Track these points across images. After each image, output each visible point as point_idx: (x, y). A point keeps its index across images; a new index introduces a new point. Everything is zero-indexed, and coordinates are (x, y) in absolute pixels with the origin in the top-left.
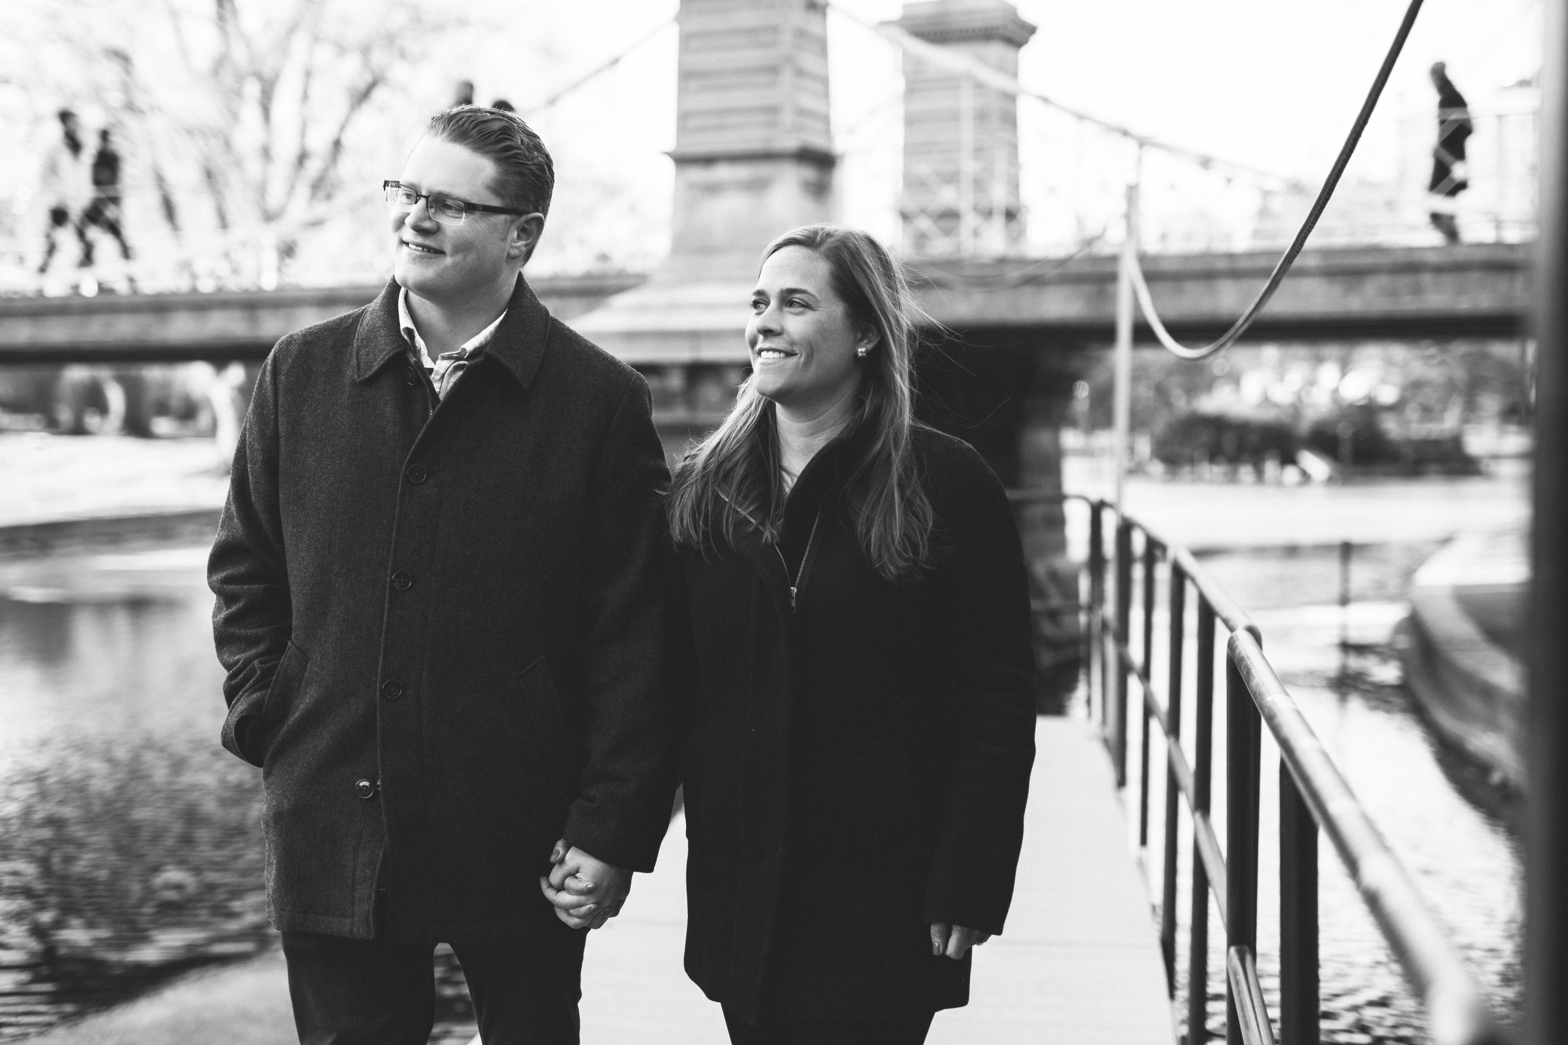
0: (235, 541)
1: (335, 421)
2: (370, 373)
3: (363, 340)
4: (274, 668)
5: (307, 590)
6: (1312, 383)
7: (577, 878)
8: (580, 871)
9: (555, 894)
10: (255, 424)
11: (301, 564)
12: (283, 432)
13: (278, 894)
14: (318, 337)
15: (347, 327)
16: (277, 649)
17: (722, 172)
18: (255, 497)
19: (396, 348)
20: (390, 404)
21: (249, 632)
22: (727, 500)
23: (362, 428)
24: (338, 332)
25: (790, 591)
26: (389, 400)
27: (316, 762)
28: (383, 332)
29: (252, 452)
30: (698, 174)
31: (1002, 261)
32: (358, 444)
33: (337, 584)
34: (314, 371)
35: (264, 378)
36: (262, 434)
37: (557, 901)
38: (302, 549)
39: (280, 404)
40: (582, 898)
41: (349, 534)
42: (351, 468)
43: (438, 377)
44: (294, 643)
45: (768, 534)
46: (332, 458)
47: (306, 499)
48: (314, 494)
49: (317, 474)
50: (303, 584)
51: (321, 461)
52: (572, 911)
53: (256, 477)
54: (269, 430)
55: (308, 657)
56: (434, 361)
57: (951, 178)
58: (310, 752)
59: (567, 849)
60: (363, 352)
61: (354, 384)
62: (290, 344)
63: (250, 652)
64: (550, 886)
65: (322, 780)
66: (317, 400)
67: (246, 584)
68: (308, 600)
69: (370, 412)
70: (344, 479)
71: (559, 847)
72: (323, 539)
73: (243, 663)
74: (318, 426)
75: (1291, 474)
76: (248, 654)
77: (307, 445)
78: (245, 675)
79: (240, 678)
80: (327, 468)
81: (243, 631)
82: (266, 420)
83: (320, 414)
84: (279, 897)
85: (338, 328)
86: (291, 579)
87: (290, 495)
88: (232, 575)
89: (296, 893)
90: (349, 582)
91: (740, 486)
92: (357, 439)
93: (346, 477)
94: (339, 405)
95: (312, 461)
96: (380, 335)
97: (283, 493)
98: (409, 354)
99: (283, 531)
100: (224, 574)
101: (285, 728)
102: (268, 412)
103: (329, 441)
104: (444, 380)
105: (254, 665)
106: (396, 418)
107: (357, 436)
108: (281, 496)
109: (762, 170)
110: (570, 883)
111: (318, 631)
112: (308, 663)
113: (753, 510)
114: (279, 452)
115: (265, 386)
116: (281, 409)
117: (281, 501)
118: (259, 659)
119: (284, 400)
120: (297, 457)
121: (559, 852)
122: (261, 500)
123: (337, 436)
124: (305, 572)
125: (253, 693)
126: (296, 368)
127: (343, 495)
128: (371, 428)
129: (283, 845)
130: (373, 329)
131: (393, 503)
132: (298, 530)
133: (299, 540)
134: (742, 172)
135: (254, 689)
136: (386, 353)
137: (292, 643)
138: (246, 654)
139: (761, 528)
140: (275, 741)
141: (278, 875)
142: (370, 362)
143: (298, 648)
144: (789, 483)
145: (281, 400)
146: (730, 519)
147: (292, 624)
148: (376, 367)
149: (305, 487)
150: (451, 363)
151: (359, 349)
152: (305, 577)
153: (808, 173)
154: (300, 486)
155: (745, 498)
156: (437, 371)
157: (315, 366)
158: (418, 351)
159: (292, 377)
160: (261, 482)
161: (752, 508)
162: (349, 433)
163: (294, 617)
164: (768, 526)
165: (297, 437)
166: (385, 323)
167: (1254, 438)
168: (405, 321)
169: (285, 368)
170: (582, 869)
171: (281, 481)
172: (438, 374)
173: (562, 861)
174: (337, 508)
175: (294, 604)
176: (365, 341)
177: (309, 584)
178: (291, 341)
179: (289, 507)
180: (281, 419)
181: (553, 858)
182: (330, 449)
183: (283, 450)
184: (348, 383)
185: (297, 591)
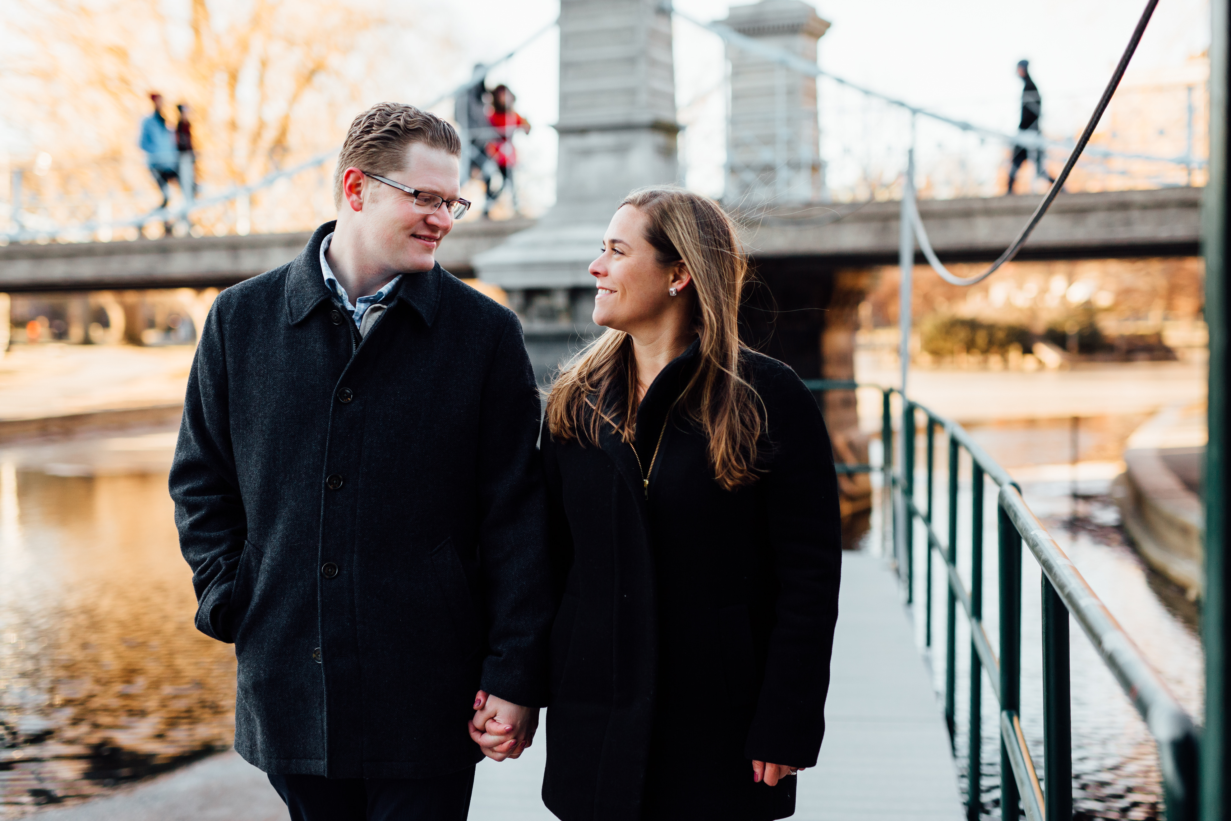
0: (194, 460)
1: (274, 359)
2: (302, 317)
3: (292, 291)
4: (236, 563)
5: (257, 497)
6: (1044, 291)
7: (495, 721)
8: (497, 715)
9: (479, 737)
10: (206, 365)
11: (251, 477)
12: (231, 370)
13: (264, 745)
14: (253, 291)
15: (275, 281)
16: (236, 547)
17: (594, 140)
18: (210, 423)
19: (322, 296)
20: (320, 341)
21: (213, 534)
22: (594, 408)
23: (297, 363)
24: (269, 286)
25: (644, 482)
26: (318, 338)
27: (280, 638)
28: (309, 284)
29: (205, 387)
30: (575, 142)
31: (809, 205)
32: (294, 376)
33: (282, 491)
34: (253, 319)
35: (210, 326)
36: (212, 372)
37: (483, 742)
38: (252, 465)
39: (226, 347)
40: (502, 738)
41: (291, 450)
42: (290, 396)
43: (357, 318)
44: (249, 542)
45: (627, 434)
46: (274, 389)
47: (253, 424)
48: (259, 419)
49: (261, 403)
50: (253, 493)
51: (264, 392)
52: (495, 748)
53: (209, 408)
54: (218, 369)
55: (262, 552)
56: (355, 306)
57: (769, 141)
58: (274, 630)
59: (486, 698)
60: (293, 301)
61: (289, 327)
62: (230, 297)
63: (215, 551)
64: (477, 730)
65: (287, 651)
66: (258, 343)
67: (206, 496)
68: (258, 506)
69: (303, 349)
70: (285, 405)
71: (480, 695)
72: (269, 455)
73: (209, 561)
74: (260, 364)
75: (1029, 361)
76: (213, 553)
77: (252, 380)
78: (212, 570)
79: (209, 573)
80: (269, 397)
81: (207, 534)
82: (215, 361)
83: (261, 354)
84: (266, 747)
85: (268, 283)
86: (243, 490)
87: (239, 422)
88: (193, 488)
89: (279, 744)
90: (291, 488)
91: (605, 396)
92: (293, 372)
93: (286, 404)
94: (277, 345)
95: (257, 393)
96: (307, 286)
97: (233, 420)
98: (334, 300)
99: (234, 451)
100: (186, 487)
101: (249, 612)
102: (217, 354)
103: (270, 375)
104: (363, 320)
105: (219, 562)
106: (325, 352)
107: (294, 369)
108: (231, 422)
109: (625, 137)
110: (490, 726)
111: (269, 530)
112: (262, 558)
113: (615, 416)
114: (228, 387)
115: (211, 333)
116: (228, 352)
117: (231, 427)
118: (223, 557)
119: (230, 344)
120: (244, 391)
121: (481, 701)
122: (215, 426)
123: (277, 371)
124: (255, 484)
125: (220, 585)
126: (238, 317)
127: (284, 418)
128: (304, 362)
129: (264, 707)
130: (300, 282)
131: (326, 421)
132: (248, 450)
133: (249, 457)
134: (609, 140)
135: (221, 582)
136: (314, 301)
137: (248, 542)
138: (211, 552)
139: (620, 431)
140: (243, 623)
141: (263, 731)
142: (301, 309)
143: (254, 545)
144: (643, 393)
145: (227, 345)
146: (597, 424)
147: (247, 526)
148: (306, 313)
149: (252, 414)
150: (368, 306)
151: (289, 298)
152: (255, 487)
153: (660, 139)
154: (247, 414)
155: (609, 406)
156: (357, 313)
157: (254, 315)
158: (340, 297)
159: (235, 325)
160: (214, 412)
161: (614, 415)
162: (286, 368)
163: (248, 521)
164: (626, 428)
165: (243, 374)
166: (310, 276)
167: (1001, 335)
168: (327, 274)
169: (229, 317)
170: (499, 713)
171: (231, 410)
172: (358, 315)
173: (483, 708)
174: (280, 429)
175: (247, 510)
176: (295, 292)
177: (258, 492)
178: (230, 295)
179: (239, 431)
180: (229, 360)
181: (476, 706)
182: (272, 382)
183: (231, 384)
184: (282, 327)
185: (249, 499)
